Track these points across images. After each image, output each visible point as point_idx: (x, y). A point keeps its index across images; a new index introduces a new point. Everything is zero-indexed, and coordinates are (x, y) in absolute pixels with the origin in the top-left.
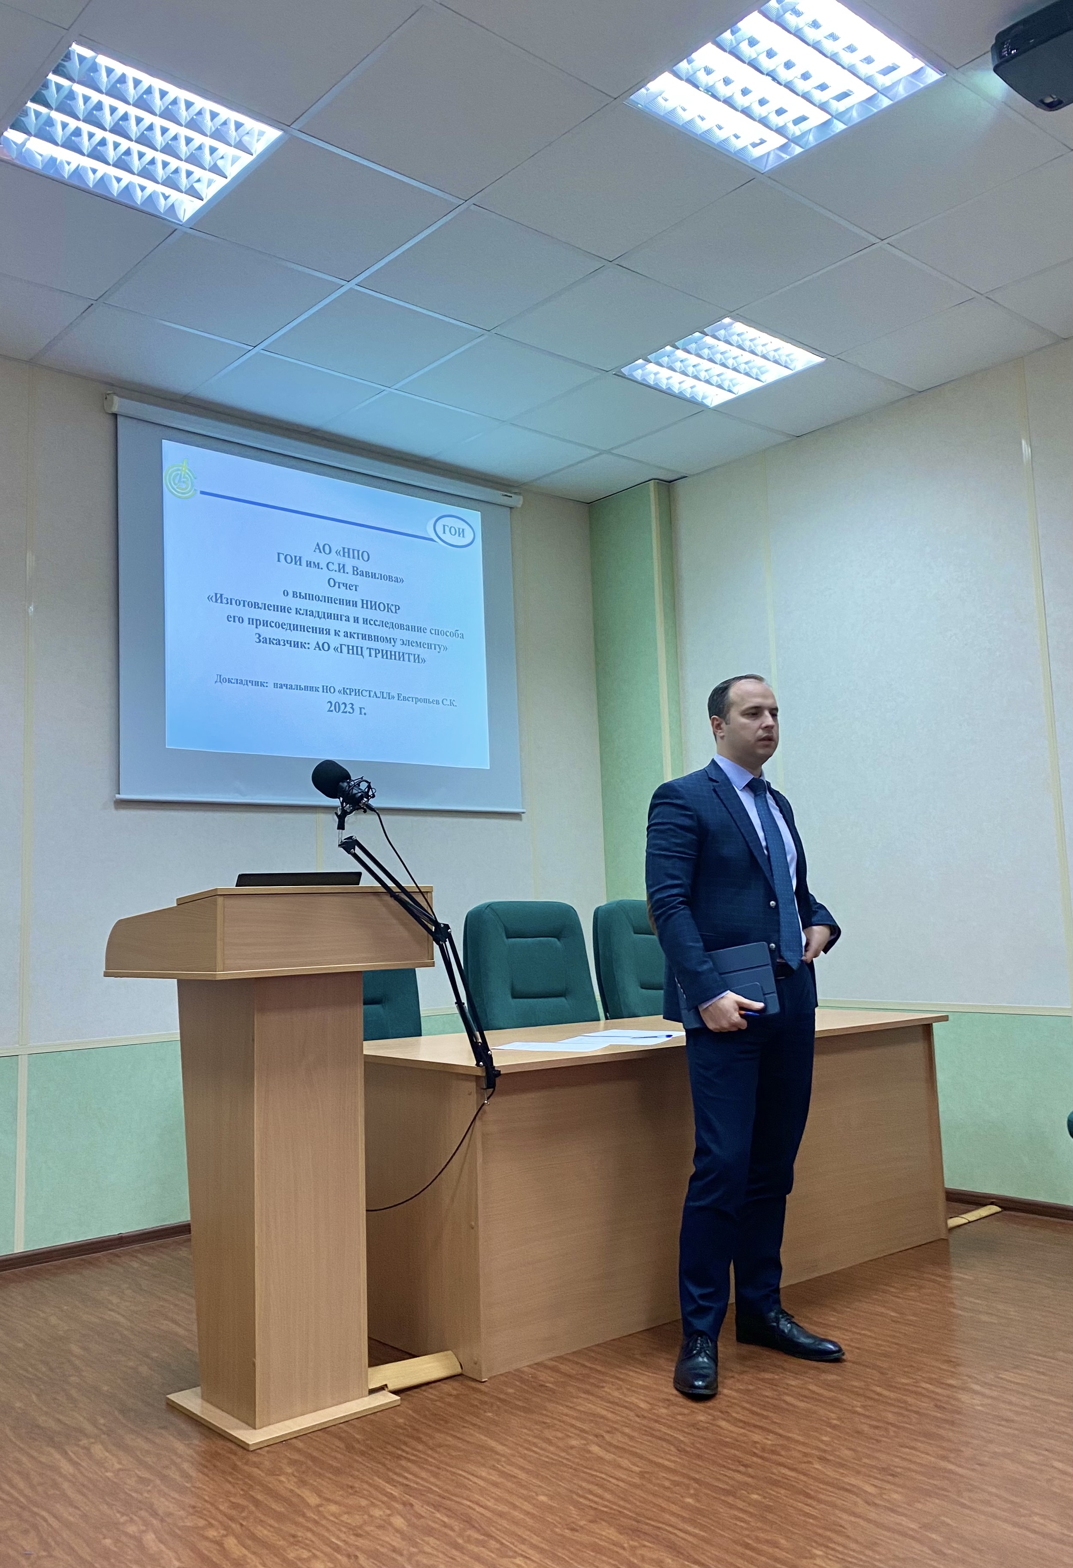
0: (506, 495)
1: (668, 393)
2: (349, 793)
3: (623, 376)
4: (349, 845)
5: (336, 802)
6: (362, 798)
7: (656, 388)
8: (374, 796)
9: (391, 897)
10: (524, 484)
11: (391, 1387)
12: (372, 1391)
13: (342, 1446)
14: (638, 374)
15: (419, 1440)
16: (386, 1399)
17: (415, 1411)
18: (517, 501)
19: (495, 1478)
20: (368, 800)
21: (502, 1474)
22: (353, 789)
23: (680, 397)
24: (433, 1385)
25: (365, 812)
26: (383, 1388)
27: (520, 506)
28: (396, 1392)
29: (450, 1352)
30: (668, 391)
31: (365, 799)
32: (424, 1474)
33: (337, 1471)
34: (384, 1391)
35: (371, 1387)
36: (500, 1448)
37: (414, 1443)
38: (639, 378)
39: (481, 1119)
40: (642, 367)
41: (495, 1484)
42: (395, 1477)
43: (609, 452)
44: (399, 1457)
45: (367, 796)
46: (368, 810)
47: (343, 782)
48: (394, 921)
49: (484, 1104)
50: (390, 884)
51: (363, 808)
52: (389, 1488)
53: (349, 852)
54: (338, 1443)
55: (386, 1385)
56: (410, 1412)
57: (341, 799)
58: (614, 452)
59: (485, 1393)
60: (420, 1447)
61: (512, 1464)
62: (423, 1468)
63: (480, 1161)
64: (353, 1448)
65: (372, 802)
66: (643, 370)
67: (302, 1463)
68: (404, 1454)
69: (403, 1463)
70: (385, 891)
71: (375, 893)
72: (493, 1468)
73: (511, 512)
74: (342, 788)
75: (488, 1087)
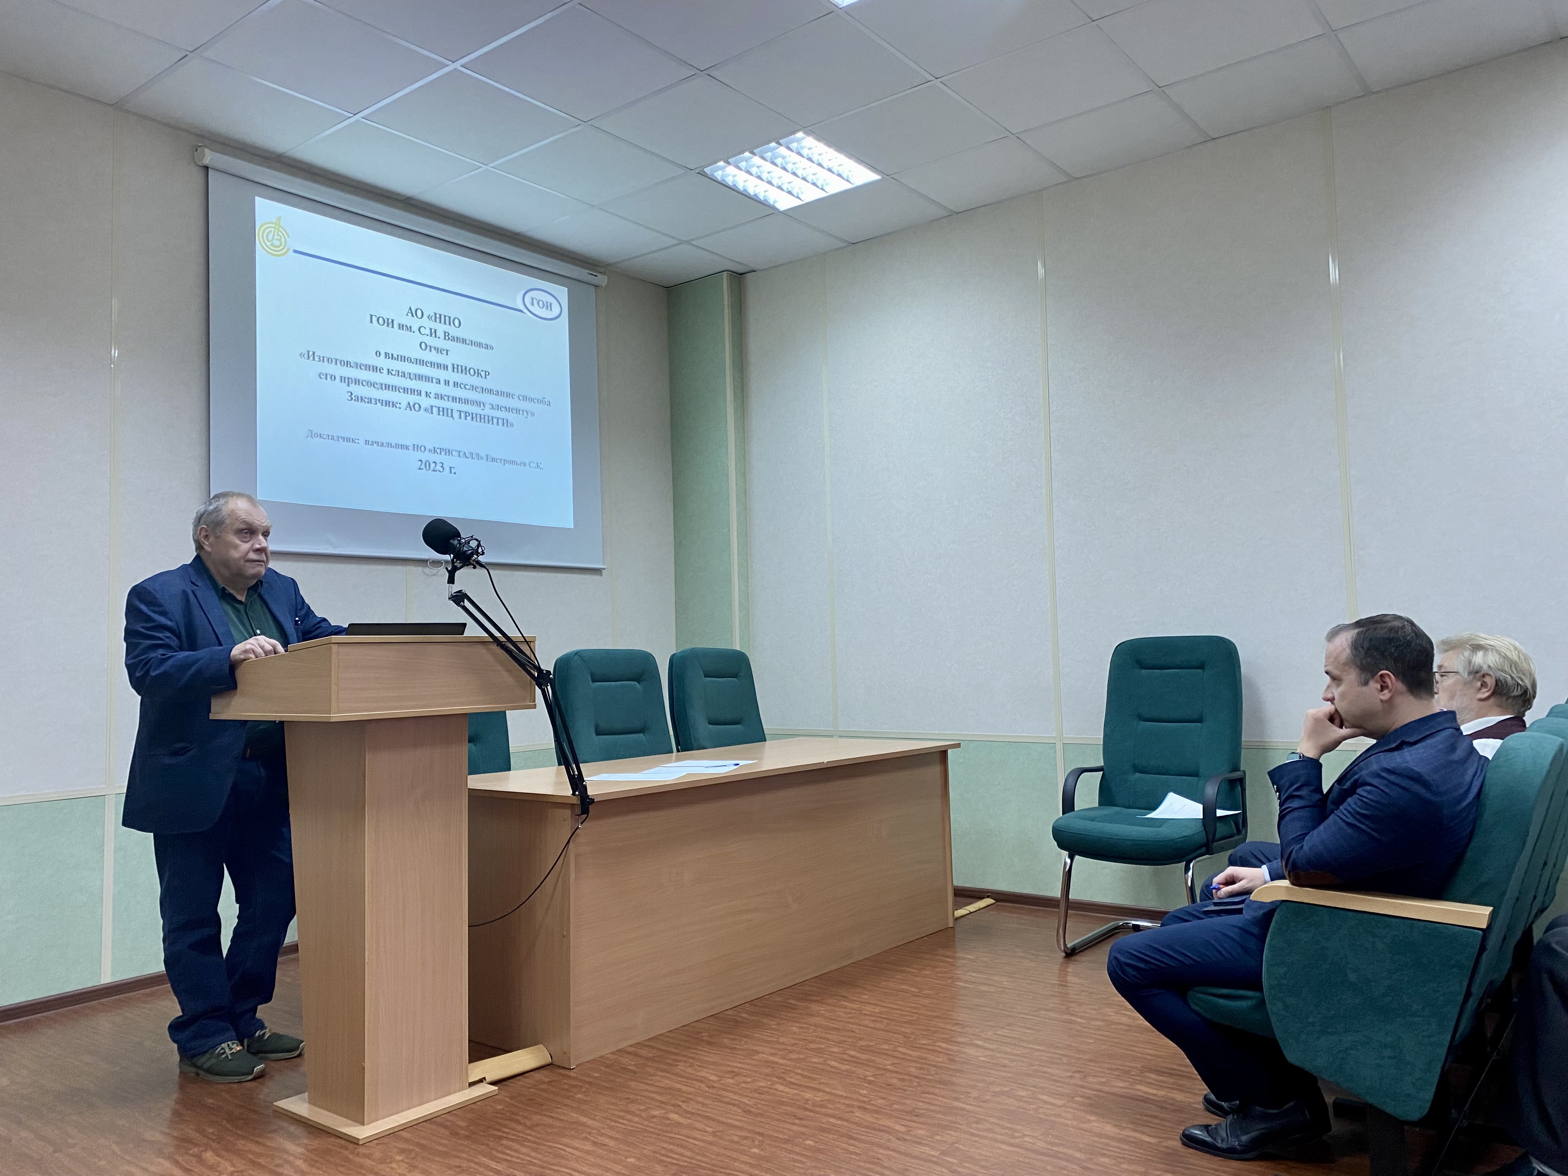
0: (592, 274)
1: (744, 194)
2: (460, 551)
3: (705, 175)
4: (459, 598)
5: (448, 557)
6: (472, 554)
7: (733, 189)
8: (483, 553)
9: (497, 646)
10: (609, 265)
11: (488, 1080)
12: (472, 1084)
13: (447, 1133)
14: (718, 175)
15: (518, 1122)
16: (486, 1089)
17: (511, 1098)
18: (602, 280)
19: (588, 1147)
20: (478, 556)
21: (595, 1143)
22: (463, 546)
23: (754, 199)
24: (527, 1075)
25: (475, 567)
26: (481, 1081)
27: (604, 284)
28: (493, 1083)
29: (541, 1046)
30: (745, 193)
31: (475, 556)
32: (523, 1150)
33: (445, 1154)
34: (481, 1084)
35: (471, 1080)
36: (590, 1122)
37: (514, 1125)
38: (719, 179)
39: (573, 841)
40: (722, 168)
41: (588, 1152)
42: (499, 1155)
43: (688, 242)
44: (501, 1138)
45: (478, 554)
46: (477, 566)
47: (454, 540)
48: (499, 668)
49: (578, 828)
50: (497, 634)
51: (473, 565)
52: (493, 1165)
53: (458, 604)
54: (442, 1131)
55: (485, 1078)
56: (507, 1099)
57: (452, 556)
58: (693, 242)
59: (574, 1079)
60: (520, 1128)
61: (602, 1135)
62: (523, 1145)
63: (572, 876)
64: (457, 1134)
65: (481, 558)
66: (723, 172)
67: (410, 1151)
68: (505, 1135)
69: (505, 1142)
70: (491, 640)
71: (481, 642)
72: (586, 1139)
73: (596, 290)
74: (453, 545)
75: (582, 813)
